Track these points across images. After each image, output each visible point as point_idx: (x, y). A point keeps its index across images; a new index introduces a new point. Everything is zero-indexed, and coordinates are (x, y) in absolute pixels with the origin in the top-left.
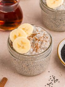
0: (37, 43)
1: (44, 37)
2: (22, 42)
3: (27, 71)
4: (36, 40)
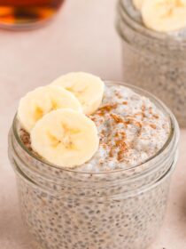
0: (122, 131)
1: (144, 116)
2: (64, 126)
3: (84, 242)
4: (118, 121)
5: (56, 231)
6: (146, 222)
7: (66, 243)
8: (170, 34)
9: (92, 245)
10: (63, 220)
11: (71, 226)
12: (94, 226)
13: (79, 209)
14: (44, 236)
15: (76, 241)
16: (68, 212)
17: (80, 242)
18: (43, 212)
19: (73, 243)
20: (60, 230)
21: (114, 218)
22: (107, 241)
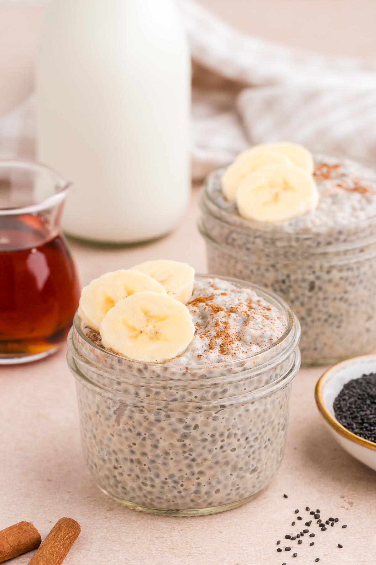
0: (224, 320)
1: (251, 308)
4: (218, 310)
5: (139, 462)
6: (260, 448)
7: (152, 480)
8: (278, 224)
9: (188, 479)
10: (149, 442)
11: (159, 452)
12: (191, 450)
13: (170, 424)
14: (121, 474)
15: (166, 475)
16: (155, 430)
17: (172, 476)
18: (120, 435)
19: (162, 478)
20: (145, 460)
21: (217, 436)
22: (209, 473)
